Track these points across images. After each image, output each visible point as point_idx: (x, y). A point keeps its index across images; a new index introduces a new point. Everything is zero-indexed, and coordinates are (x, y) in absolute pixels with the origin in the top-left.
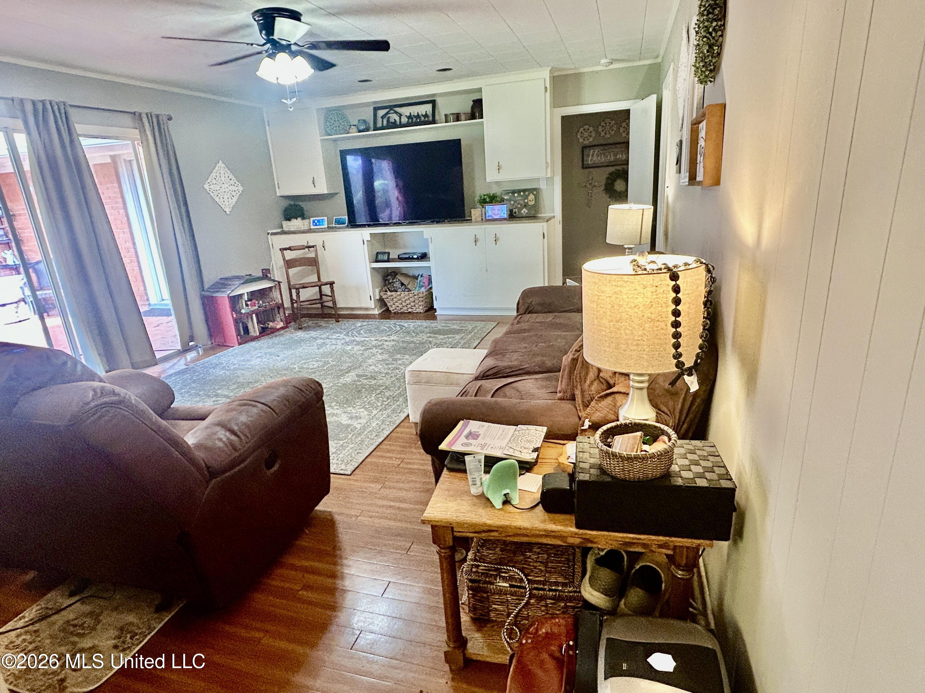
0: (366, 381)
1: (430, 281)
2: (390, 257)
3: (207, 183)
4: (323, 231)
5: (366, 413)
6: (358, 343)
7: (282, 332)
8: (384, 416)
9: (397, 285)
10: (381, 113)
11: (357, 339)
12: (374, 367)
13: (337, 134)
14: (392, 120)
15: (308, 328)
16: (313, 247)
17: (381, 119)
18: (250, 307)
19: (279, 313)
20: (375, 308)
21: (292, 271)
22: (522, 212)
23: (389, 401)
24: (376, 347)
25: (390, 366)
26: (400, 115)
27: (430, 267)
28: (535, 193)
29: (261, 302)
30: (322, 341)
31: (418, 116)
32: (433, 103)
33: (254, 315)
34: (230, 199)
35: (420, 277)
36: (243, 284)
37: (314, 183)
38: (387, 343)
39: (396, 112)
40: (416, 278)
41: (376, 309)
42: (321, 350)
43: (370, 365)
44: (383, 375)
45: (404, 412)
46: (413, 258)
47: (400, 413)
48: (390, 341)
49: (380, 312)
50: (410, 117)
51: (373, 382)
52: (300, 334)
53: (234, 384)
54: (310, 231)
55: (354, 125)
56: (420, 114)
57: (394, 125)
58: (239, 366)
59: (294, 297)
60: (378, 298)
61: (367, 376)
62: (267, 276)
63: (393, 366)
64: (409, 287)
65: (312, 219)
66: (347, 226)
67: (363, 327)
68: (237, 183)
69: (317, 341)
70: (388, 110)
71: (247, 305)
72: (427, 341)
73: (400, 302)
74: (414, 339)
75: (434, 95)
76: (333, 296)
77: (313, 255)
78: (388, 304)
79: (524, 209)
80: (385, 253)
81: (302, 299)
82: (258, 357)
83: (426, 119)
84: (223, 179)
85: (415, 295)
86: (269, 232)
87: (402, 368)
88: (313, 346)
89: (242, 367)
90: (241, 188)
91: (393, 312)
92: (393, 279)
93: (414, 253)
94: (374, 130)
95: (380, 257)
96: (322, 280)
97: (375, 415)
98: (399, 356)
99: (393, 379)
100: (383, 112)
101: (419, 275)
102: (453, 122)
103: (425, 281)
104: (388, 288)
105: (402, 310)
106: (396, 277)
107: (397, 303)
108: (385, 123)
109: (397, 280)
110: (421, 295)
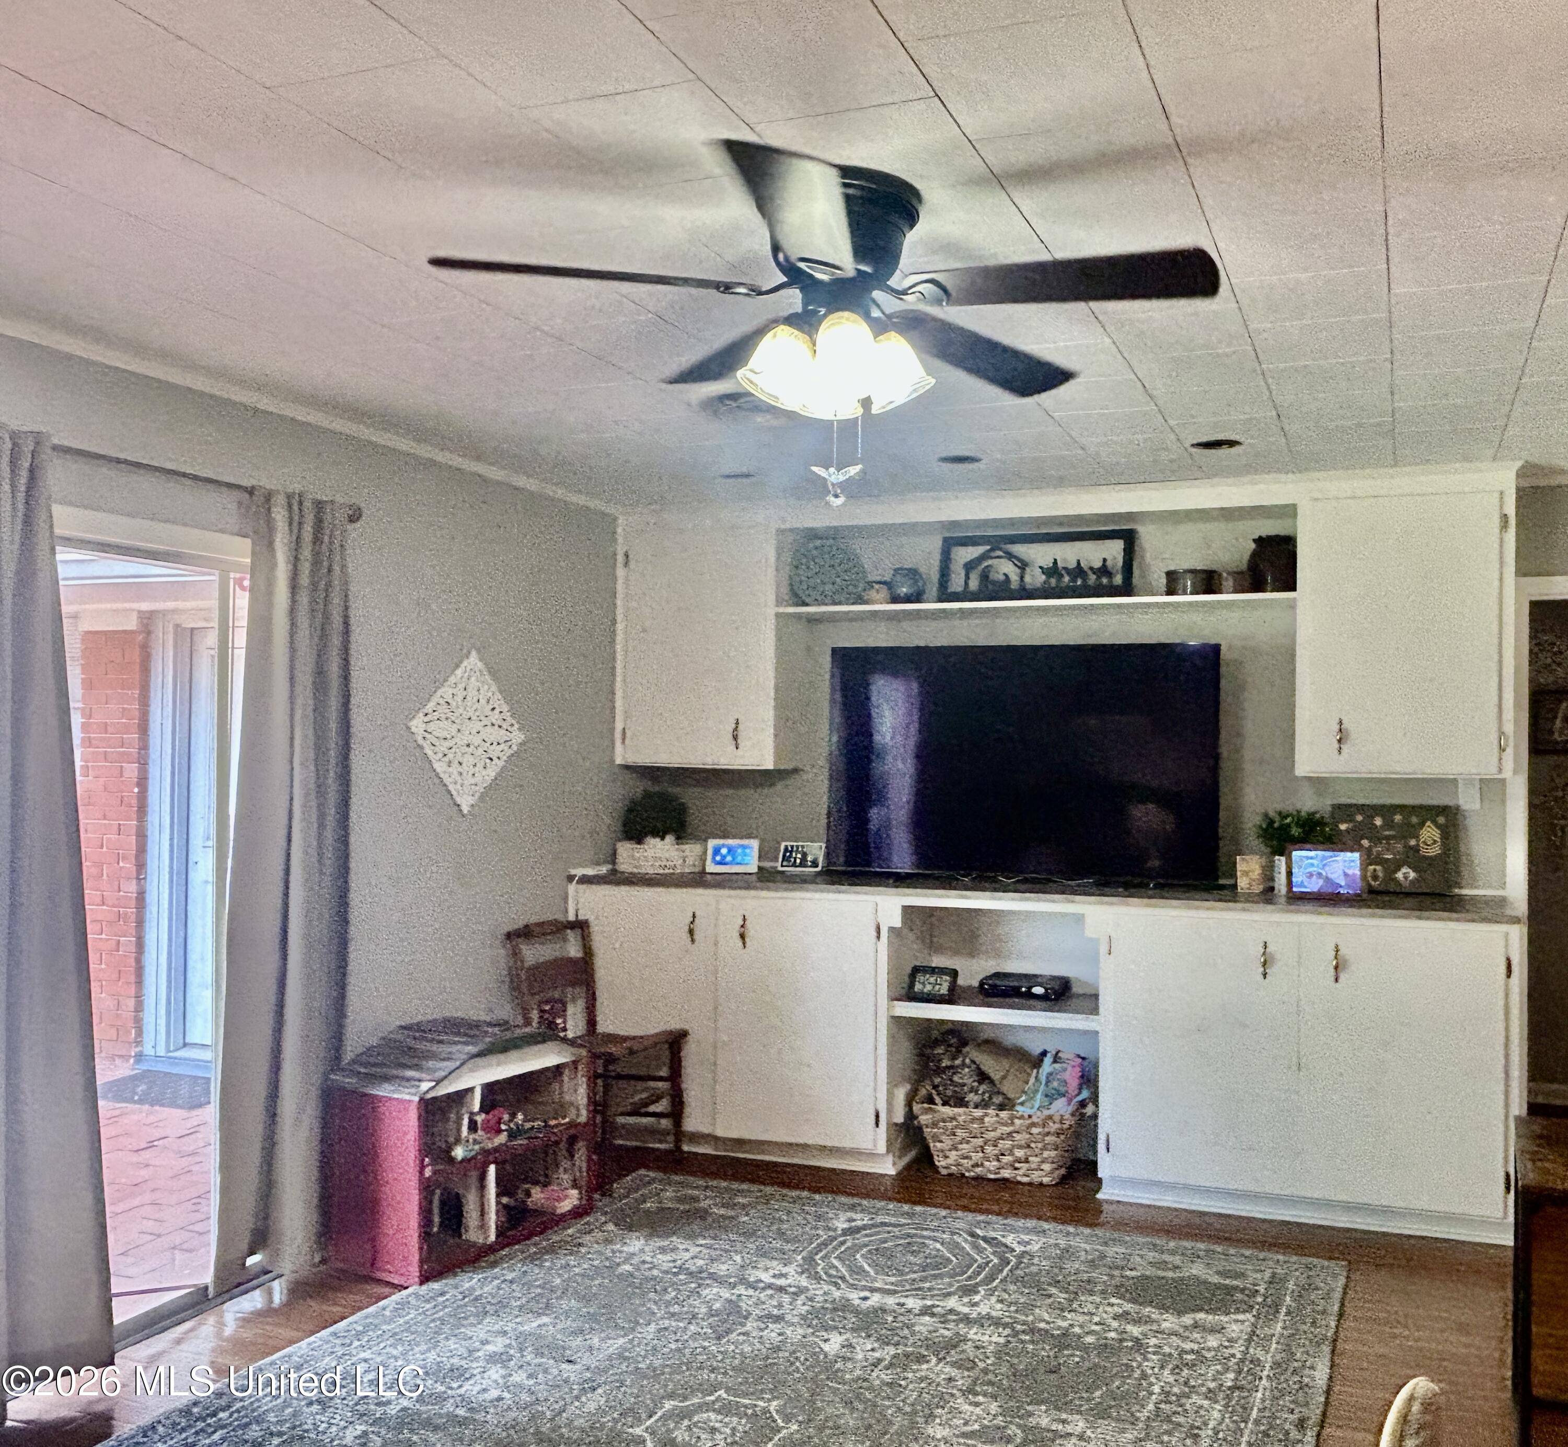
1: (1089, 1079)
3: (421, 715)
4: (743, 883)
9: (966, 1077)
10: (966, 554)
13: (825, 604)
14: (997, 577)
17: (963, 572)
18: (480, 1136)
20: (888, 1151)
22: (1400, 875)
26: (1023, 565)
27: (1094, 1033)
28: (1441, 820)
29: (519, 1116)
31: (1078, 571)
32: (1129, 538)
33: (493, 1169)
34: (480, 765)
35: (1048, 1060)
36: (481, 1055)
37: (735, 738)
39: (1010, 556)
40: (1037, 1062)
41: (890, 1156)
46: (1030, 995)
49: (901, 1165)
50: (1053, 571)
54: (703, 880)
55: (880, 583)
56: (1083, 565)
57: (1001, 591)
60: (899, 1118)
64: (1003, 1087)
65: (712, 843)
66: (821, 874)
68: (510, 720)
70: (988, 548)
71: (474, 1130)
73: (979, 1142)
75: (1130, 516)
78: (934, 1146)
79: (1405, 870)
80: (942, 971)
83: (1106, 580)
84: (471, 704)
85: (1034, 1125)
86: (573, 872)
90: (518, 737)
91: (945, 1172)
92: (954, 1058)
93: (1032, 979)
94: (940, 600)
95: (925, 984)
100: (972, 552)
101: (1044, 1053)
102: (1192, 593)
103: (1071, 1076)
104: (935, 1087)
105: (979, 1170)
106: (966, 1050)
107: (965, 1146)
108: (974, 584)
109: (967, 1061)
110: (1053, 1127)
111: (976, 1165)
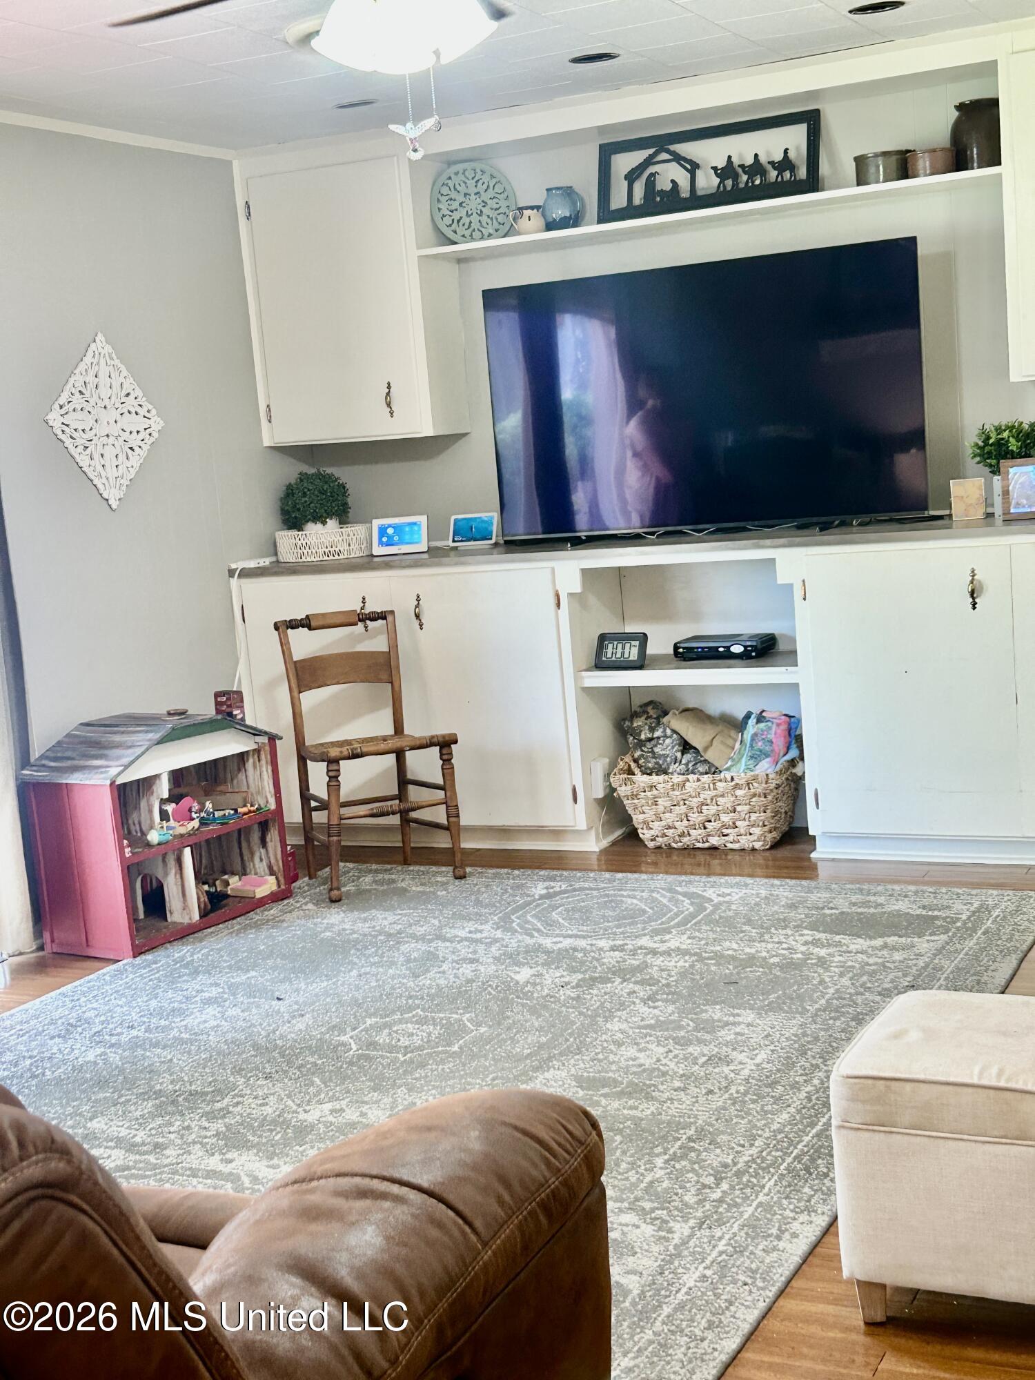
0: (616, 1104)
1: (795, 738)
2: (650, 651)
3: (55, 406)
4: (412, 561)
5: (648, 1230)
6: (554, 959)
7: (274, 911)
8: (721, 1246)
9: (667, 747)
10: (624, 162)
11: (547, 943)
12: (632, 1052)
13: (472, 239)
14: (663, 184)
15: (361, 899)
16: (382, 616)
17: (626, 183)
18: (172, 823)
19: (264, 843)
20: (590, 828)
21: (310, 699)
23: (725, 1186)
24: (623, 973)
25: (694, 1050)
26: (693, 167)
27: (795, 686)
29: (209, 805)
30: (423, 947)
31: (756, 168)
32: (812, 120)
33: (187, 851)
34: (122, 459)
35: (752, 721)
36: (159, 742)
37: (389, 405)
38: (659, 961)
39: (678, 158)
40: (740, 726)
41: (593, 832)
42: (425, 981)
43: (619, 1044)
44: (677, 1084)
45: (795, 1235)
46: (728, 656)
47: (779, 1238)
48: (668, 953)
49: (605, 843)
50: (727, 171)
51: (647, 1109)
52: (337, 920)
53: (143, 1097)
54: (369, 563)
55: (532, 208)
56: (763, 159)
57: (671, 202)
58: (148, 1030)
59: (319, 786)
60: (601, 794)
61: (616, 1082)
62: (230, 714)
63: (706, 1050)
64: (709, 756)
65: (377, 523)
66: (496, 544)
67: (557, 900)
68: (147, 406)
69: (403, 948)
70: (651, 151)
71: (164, 816)
72: (807, 956)
73: (683, 809)
74: (761, 949)
75: (815, 95)
76: (448, 785)
77: (378, 644)
78: (637, 819)
80: (629, 638)
81: (346, 792)
82: (208, 1002)
83: (787, 175)
84: (105, 392)
85: (737, 786)
86: (233, 566)
87: (741, 1057)
88: (393, 964)
89: (160, 1036)
90: (156, 424)
91: (651, 845)
92: (652, 730)
93: (735, 638)
94: (602, 221)
95: (613, 651)
96: (407, 730)
97: (684, 1242)
98: (715, 1012)
99: (718, 1101)
100: (634, 158)
101: (748, 716)
102: (886, 180)
103: (776, 734)
104: (636, 761)
105: (686, 840)
106: (665, 720)
107: (667, 815)
108: (638, 199)
109: (669, 732)
110: (758, 788)
111: (682, 835)
